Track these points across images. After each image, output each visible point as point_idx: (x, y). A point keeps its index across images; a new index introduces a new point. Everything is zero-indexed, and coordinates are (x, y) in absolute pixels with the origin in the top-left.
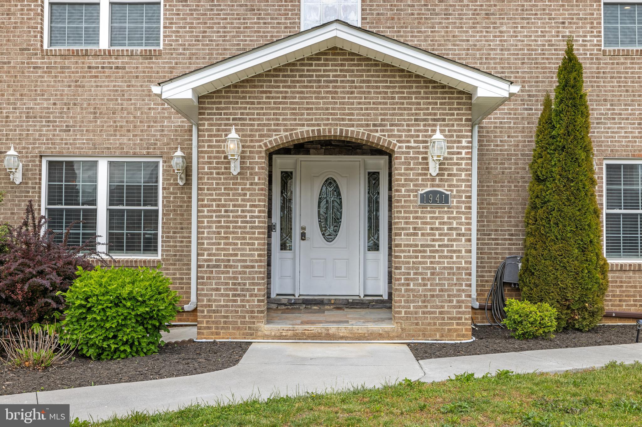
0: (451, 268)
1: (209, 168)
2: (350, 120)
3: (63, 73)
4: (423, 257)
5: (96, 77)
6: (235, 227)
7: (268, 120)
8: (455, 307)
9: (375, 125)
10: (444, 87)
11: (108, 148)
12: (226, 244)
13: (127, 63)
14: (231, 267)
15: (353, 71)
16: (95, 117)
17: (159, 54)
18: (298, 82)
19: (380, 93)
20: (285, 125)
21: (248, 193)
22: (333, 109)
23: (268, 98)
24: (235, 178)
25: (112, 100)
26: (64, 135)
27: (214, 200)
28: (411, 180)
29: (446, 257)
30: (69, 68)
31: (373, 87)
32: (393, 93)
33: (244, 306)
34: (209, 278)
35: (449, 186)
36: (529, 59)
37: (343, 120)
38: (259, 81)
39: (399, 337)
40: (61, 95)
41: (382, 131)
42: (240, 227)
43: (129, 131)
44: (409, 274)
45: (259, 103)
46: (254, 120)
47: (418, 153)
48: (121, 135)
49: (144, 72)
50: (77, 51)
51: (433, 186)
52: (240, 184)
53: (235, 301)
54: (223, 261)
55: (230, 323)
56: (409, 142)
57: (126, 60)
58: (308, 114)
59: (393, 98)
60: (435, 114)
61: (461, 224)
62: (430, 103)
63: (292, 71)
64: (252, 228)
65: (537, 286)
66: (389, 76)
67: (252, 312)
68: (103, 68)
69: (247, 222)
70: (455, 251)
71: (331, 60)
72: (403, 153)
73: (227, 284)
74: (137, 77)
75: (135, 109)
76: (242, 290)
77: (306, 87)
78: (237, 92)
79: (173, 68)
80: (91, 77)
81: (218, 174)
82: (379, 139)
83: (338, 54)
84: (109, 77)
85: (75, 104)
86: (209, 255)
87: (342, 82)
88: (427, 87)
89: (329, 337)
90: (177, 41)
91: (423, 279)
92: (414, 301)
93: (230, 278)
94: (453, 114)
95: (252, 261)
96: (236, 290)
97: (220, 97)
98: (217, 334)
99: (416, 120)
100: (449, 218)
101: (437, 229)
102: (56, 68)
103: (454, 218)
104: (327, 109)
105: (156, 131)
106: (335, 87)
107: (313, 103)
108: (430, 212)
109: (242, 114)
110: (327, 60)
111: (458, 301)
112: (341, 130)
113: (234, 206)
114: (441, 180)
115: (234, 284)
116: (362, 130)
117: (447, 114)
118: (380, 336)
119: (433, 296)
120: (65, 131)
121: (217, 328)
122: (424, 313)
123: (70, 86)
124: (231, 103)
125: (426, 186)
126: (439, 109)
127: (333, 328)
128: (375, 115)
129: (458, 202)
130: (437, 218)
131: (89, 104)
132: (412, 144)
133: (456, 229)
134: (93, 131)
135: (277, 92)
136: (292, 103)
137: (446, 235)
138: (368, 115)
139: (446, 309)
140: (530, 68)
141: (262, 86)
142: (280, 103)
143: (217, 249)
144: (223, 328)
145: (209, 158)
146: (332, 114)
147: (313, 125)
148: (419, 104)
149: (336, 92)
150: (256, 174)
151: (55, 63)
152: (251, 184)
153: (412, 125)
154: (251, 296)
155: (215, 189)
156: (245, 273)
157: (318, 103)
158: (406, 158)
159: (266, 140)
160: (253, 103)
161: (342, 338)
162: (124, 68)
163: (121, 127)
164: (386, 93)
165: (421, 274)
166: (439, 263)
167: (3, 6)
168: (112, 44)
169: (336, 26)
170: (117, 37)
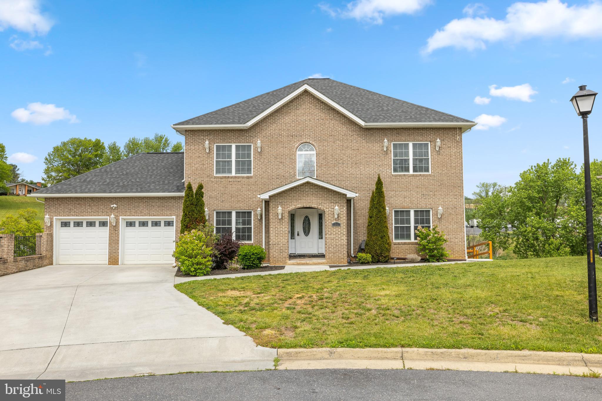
0: (341, 244)
1: (273, 217)
2: (312, 203)
3: (221, 183)
4: (333, 241)
5: (232, 185)
6: (280, 233)
7: (289, 203)
8: (342, 255)
9: (319, 204)
10: (338, 193)
11: (236, 208)
12: (278, 238)
13: (241, 180)
14: (279, 245)
15: (313, 189)
16: (231, 198)
17: (251, 177)
18: (297, 192)
19: (321, 195)
20: (294, 204)
21: (284, 224)
22: (307, 199)
23: (289, 196)
24: (280, 219)
25: (237, 192)
26: (222, 203)
27: (274, 226)
28: (330, 219)
29: (340, 241)
30: (223, 182)
31: (319, 193)
32: (324, 195)
33: (283, 256)
34: (273, 248)
35: (340, 221)
37: (310, 202)
38: (287, 192)
39: (327, 264)
40: (221, 191)
41: (321, 206)
42: (282, 233)
43: (242, 202)
44: (329, 246)
45: (286, 198)
46: (285, 203)
47: (332, 212)
48: (240, 203)
49: (247, 183)
50: (226, 176)
51: (336, 221)
52: (281, 221)
53: (280, 254)
54: (277, 243)
55: (279, 261)
56: (329, 208)
57: (241, 179)
58: (300, 201)
59: (324, 196)
60: (336, 201)
61: (344, 232)
62: (335, 198)
63: (296, 189)
64: (285, 233)
66: (323, 190)
67: (285, 257)
68: (234, 182)
69: (283, 232)
70: (342, 239)
71: (307, 186)
72: (327, 212)
73: (278, 249)
74: (245, 184)
75: (244, 195)
76: (282, 251)
77: (300, 193)
78: (280, 195)
79: (256, 181)
80: (230, 185)
81: (275, 218)
82: (321, 208)
83: (309, 184)
84: (236, 185)
85: (225, 193)
86: (273, 241)
87: (310, 192)
88: (334, 193)
89: (307, 264)
90: (257, 173)
91: (333, 247)
92: (331, 254)
94: (341, 201)
95: (285, 243)
96: (281, 251)
97: (275, 196)
98: (275, 264)
99: (331, 202)
100: (340, 230)
101: (337, 233)
102: (219, 182)
103: (342, 230)
104: (306, 199)
105: (251, 202)
106: (308, 193)
107: (302, 198)
108: (335, 228)
109: (282, 201)
111: (343, 254)
112: (310, 206)
113: (280, 227)
114: (338, 219)
115: (280, 250)
116: (316, 205)
117: (340, 201)
118: (321, 264)
119: (336, 252)
120: (222, 202)
121: (275, 262)
122: (334, 257)
123: (223, 188)
124: (278, 198)
125: (334, 221)
126: (337, 199)
127: (308, 262)
128: (319, 201)
129: (343, 225)
130: (337, 230)
131: (229, 193)
132: (330, 209)
133: (342, 233)
134: (231, 202)
135: (292, 195)
136: (296, 198)
137: (340, 235)
138: (317, 201)
139: (340, 256)
141: (287, 193)
142: (292, 198)
143: (275, 240)
144: (277, 262)
145: (273, 214)
146: (307, 201)
147: (302, 204)
148: (332, 198)
149: (308, 195)
150: (286, 218)
151: (218, 180)
152: (285, 221)
153: (330, 204)
154: (285, 253)
155: (274, 223)
156: (283, 246)
157: (303, 198)
158: (328, 213)
159: (289, 209)
160: (285, 198)
161: (311, 264)
162: (241, 182)
163: (240, 201)
164: (322, 195)
165: (333, 246)
166: (338, 243)
167: (201, 162)
168: (236, 173)
169: (308, 178)
170: (237, 171)
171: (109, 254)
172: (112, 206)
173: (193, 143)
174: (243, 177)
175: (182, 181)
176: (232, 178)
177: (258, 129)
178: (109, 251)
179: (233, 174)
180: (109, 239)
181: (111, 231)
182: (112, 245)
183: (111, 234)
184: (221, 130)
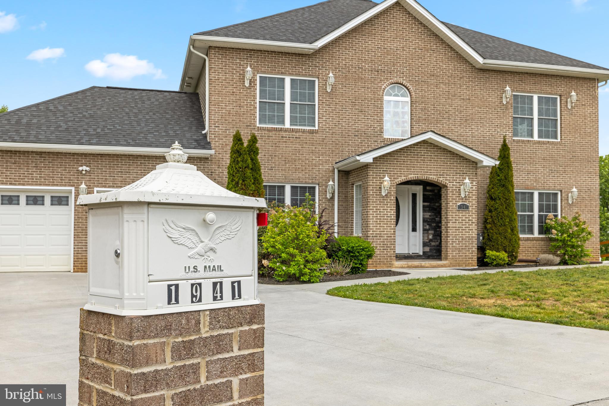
0: (469, 237)
1: (373, 192)
2: (430, 172)
3: (269, 139)
4: (459, 232)
5: (286, 142)
6: (383, 219)
7: (397, 171)
8: (471, 253)
9: (440, 175)
10: (467, 159)
11: (293, 179)
12: (380, 227)
13: (301, 135)
14: (382, 237)
15: (431, 151)
16: (285, 163)
17: (316, 132)
18: (409, 155)
19: (442, 161)
20: (404, 174)
21: (389, 204)
22: (423, 167)
23: (397, 161)
24: (383, 197)
25: (294, 154)
26: (270, 172)
27: (375, 207)
28: (454, 199)
29: (467, 232)
30: (272, 137)
31: (439, 158)
32: (447, 161)
33: (387, 254)
35: (469, 202)
36: (483, 142)
37: (427, 172)
38: (393, 154)
39: (449, 266)
40: (268, 151)
41: (443, 177)
42: (386, 219)
43: (302, 170)
44: (453, 239)
45: (393, 164)
46: (391, 171)
47: (457, 187)
48: (299, 173)
49: (310, 140)
50: (276, 128)
51: (462, 202)
52: (385, 200)
53: (384, 252)
54: (378, 234)
55: (382, 262)
56: (453, 182)
57: (301, 134)
58: (413, 169)
59: (447, 163)
60: (463, 171)
61: (473, 218)
62: (461, 166)
63: (407, 150)
64: (391, 219)
65: (493, 246)
66: (445, 154)
67: (391, 257)
68: (289, 137)
69: (388, 217)
70: (470, 230)
71: (423, 146)
72: (451, 187)
73: (380, 244)
74: (306, 143)
75: (306, 159)
76: (387, 247)
77: (412, 157)
78: (384, 159)
79: (324, 139)
80: (283, 142)
81: (376, 195)
82: (442, 181)
83: (425, 143)
84: (292, 142)
85: (275, 156)
86: (373, 231)
87: (427, 155)
88: (460, 159)
89: (422, 267)
90: (326, 125)
91: (459, 242)
92: (455, 251)
93: (381, 242)
94: (470, 171)
95: (391, 234)
96: (384, 247)
97: (377, 161)
98: (376, 267)
99: (456, 173)
100: (469, 216)
101: (464, 220)
102: (265, 136)
103: (470, 216)
104: (421, 167)
106: (424, 158)
107: (415, 165)
108: (461, 213)
109: (386, 168)
110: (421, 146)
111: (472, 251)
112: (427, 177)
113: (383, 209)
114: (466, 199)
115: (383, 244)
116: (435, 177)
117: (468, 171)
118: (442, 266)
119: (462, 249)
120: (270, 170)
121: (376, 264)
122: (459, 256)
123: (272, 146)
124: (381, 163)
125: (459, 202)
126: (465, 169)
128: (440, 170)
129: (472, 209)
130: (464, 215)
131: (282, 156)
132: (455, 184)
133: (471, 220)
134: (285, 170)
135: (401, 159)
136: (407, 164)
137: (467, 223)
138: (437, 170)
139: (467, 254)
140: (484, 146)
141: (394, 156)
142: (402, 164)
143: (376, 229)
144: (379, 264)
145: (373, 188)
146: (423, 170)
147: (415, 174)
148: (457, 166)
149: (424, 160)
150: (392, 195)
151: (265, 134)
152: (390, 200)
153: (455, 175)
154: (390, 249)
155: (375, 202)
156: (387, 239)
157: (417, 165)
158: (452, 190)
159: (396, 181)
160: (391, 164)
161: (427, 267)
162: (300, 138)
163: (299, 168)
164: (444, 161)
165: (458, 239)
166: (465, 235)
167: (237, 102)
168: (291, 125)
169: (430, 133)
170: (293, 121)
171: (74, 253)
172: (80, 168)
173: (222, 68)
174: (304, 131)
175: (203, 132)
176: (286, 130)
177: (326, 56)
178: (74, 248)
179: (288, 125)
180: (75, 227)
181: (78, 212)
182: (80, 238)
183: (78, 218)
184: (268, 51)
